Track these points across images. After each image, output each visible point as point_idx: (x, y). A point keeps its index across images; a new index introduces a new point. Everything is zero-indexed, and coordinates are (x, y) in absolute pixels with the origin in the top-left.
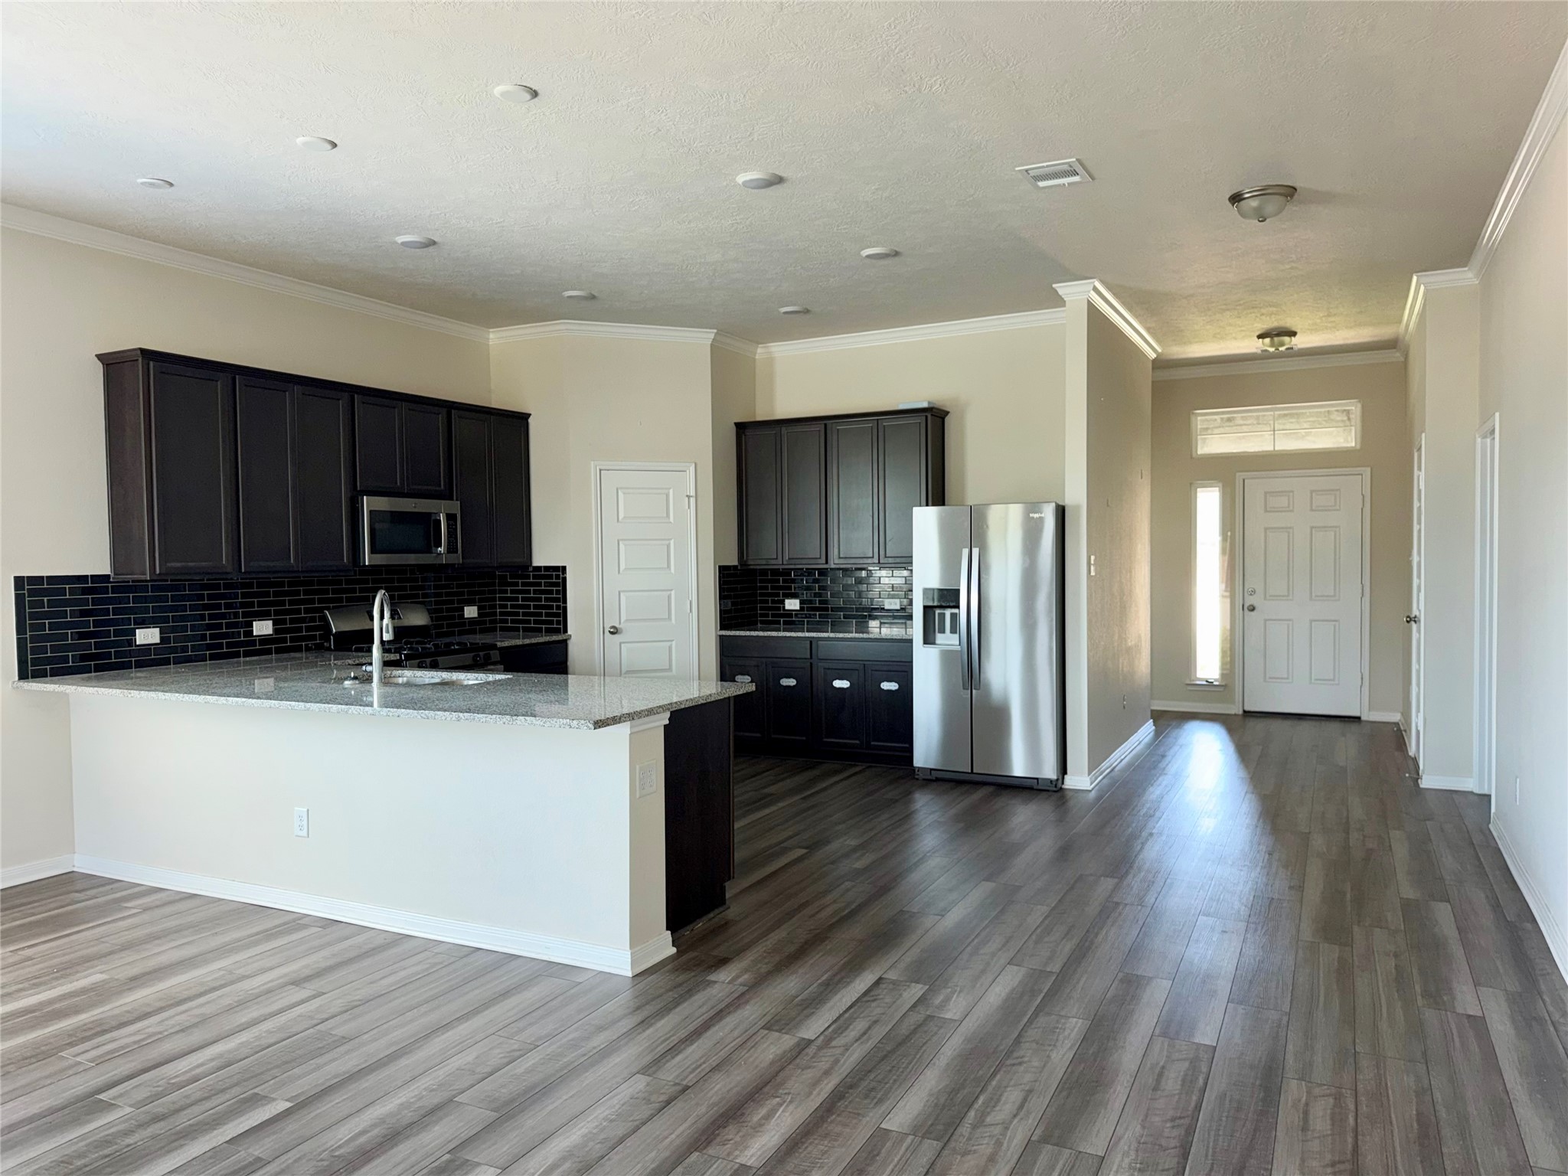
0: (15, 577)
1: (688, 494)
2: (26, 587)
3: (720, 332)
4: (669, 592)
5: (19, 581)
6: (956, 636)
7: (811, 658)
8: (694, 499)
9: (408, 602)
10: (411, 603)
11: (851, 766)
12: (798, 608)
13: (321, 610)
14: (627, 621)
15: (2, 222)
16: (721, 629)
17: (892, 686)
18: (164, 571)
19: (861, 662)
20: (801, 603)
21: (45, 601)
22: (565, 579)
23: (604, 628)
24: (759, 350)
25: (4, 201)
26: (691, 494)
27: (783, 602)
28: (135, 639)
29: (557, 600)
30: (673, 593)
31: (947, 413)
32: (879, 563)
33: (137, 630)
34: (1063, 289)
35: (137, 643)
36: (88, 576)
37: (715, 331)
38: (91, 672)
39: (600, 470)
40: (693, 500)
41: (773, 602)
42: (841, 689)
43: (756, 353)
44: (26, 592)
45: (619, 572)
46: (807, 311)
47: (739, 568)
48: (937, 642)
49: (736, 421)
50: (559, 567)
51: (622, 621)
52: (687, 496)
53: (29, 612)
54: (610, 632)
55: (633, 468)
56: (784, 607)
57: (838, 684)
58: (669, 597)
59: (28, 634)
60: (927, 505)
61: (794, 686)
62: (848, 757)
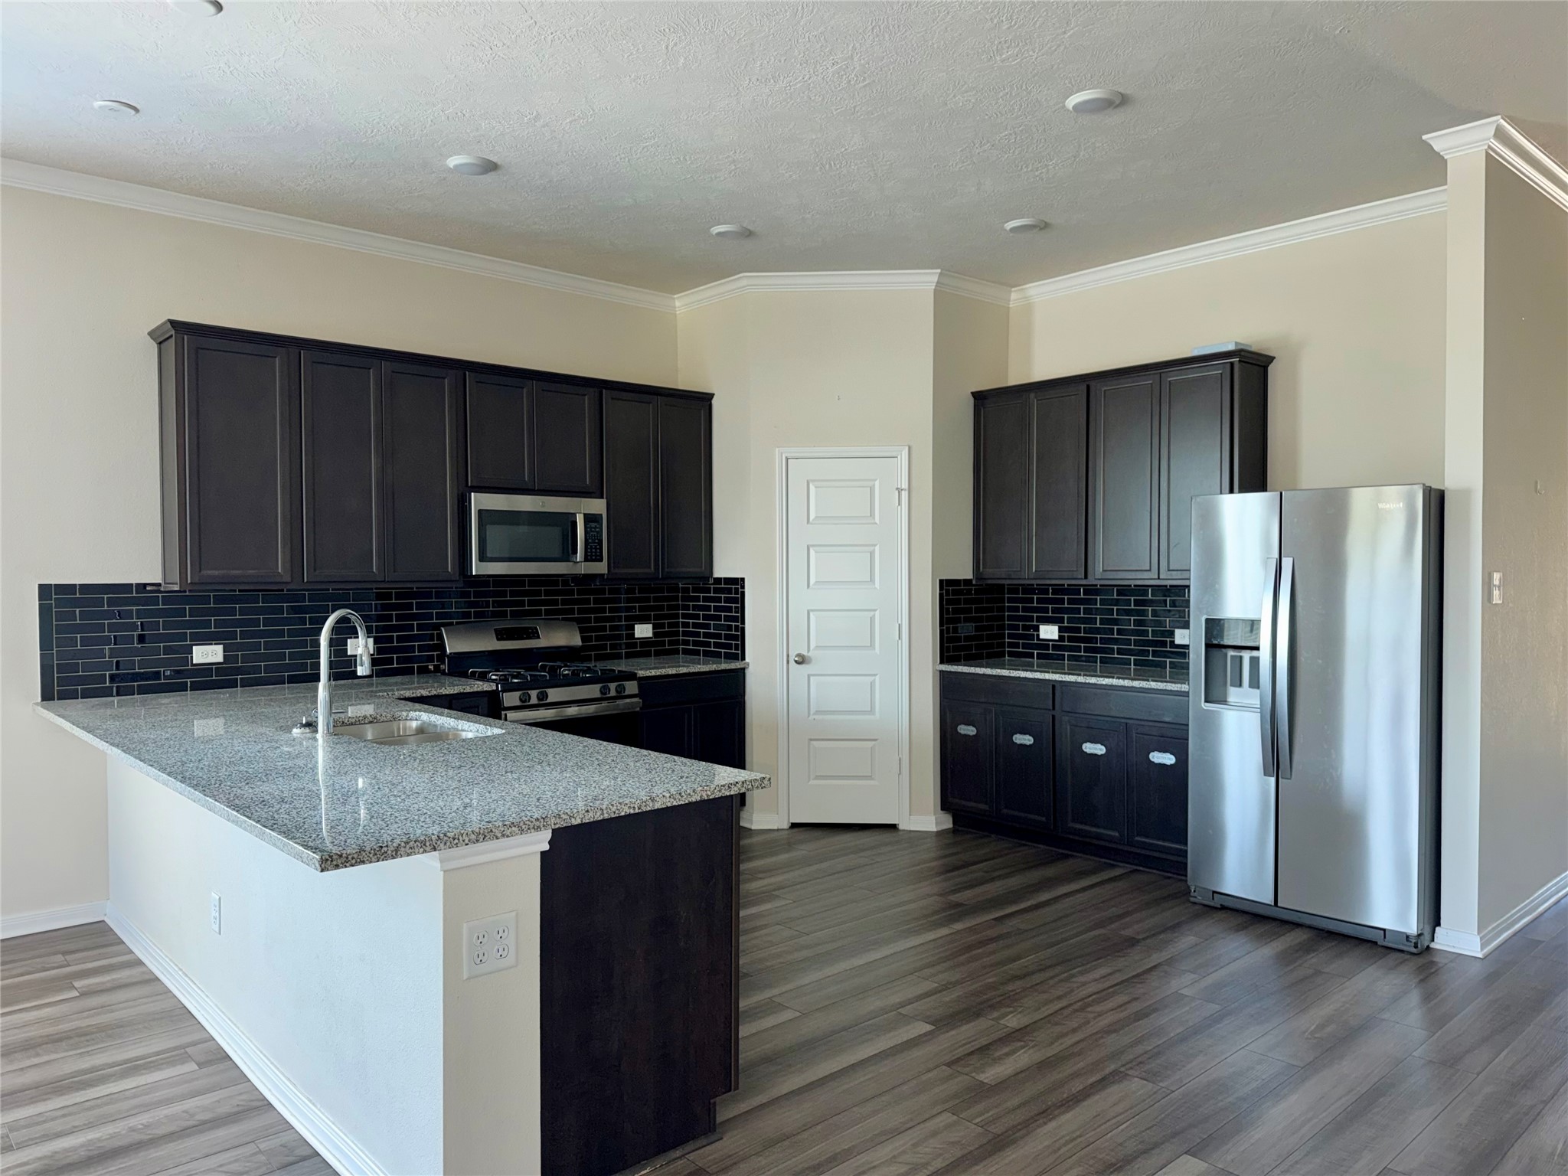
0: (40, 586)
1: (899, 487)
2: (54, 597)
3: (944, 272)
4: (872, 613)
5: (45, 590)
6: (1257, 692)
7: (1054, 708)
8: (907, 492)
9: (558, 619)
10: (563, 619)
11: (1113, 866)
12: (1057, 638)
13: (437, 627)
14: (817, 647)
15: (3, 180)
16: (942, 662)
17: (1168, 759)
18: (196, 580)
19: (1123, 721)
20: (1060, 630)
21: (77, 613)
22: (743, 594)
23: (788, 656)
24: (1013, 296)
25: (4, 156)
26: (903, 487)
27: (1037, 629)
28: (192, 657)
29: (735, 619)
30: (877, 613)
31: (1271, 359)
32: (1159, 578)
33: (194, 647)
34: (1441, 141)
35: (194, 662)
36: (132, 584)
37: (939, 271)
38: (134, 694)
39: (787, 459)
40: (905, 495)
41: (1025, 628)
42: (1094, 756)
43: (1009, 301)
44: (53, 602)
45: (808, 586)
46: (1043, 226)
47: (974, 582)
48: (1231, 699)
49: (974, 390)
50: (737, 579)
51: (812, 647)
52: (897, 489)
53: (56, 625)
54: (796, 661)
55: (829, 455)
56: (1038, 635)
57: (1089, 748)
58: (872, 619)
59: (55, 649)
60: (1231, 491)
61: (1030, 745)
62: (1107, 853)
